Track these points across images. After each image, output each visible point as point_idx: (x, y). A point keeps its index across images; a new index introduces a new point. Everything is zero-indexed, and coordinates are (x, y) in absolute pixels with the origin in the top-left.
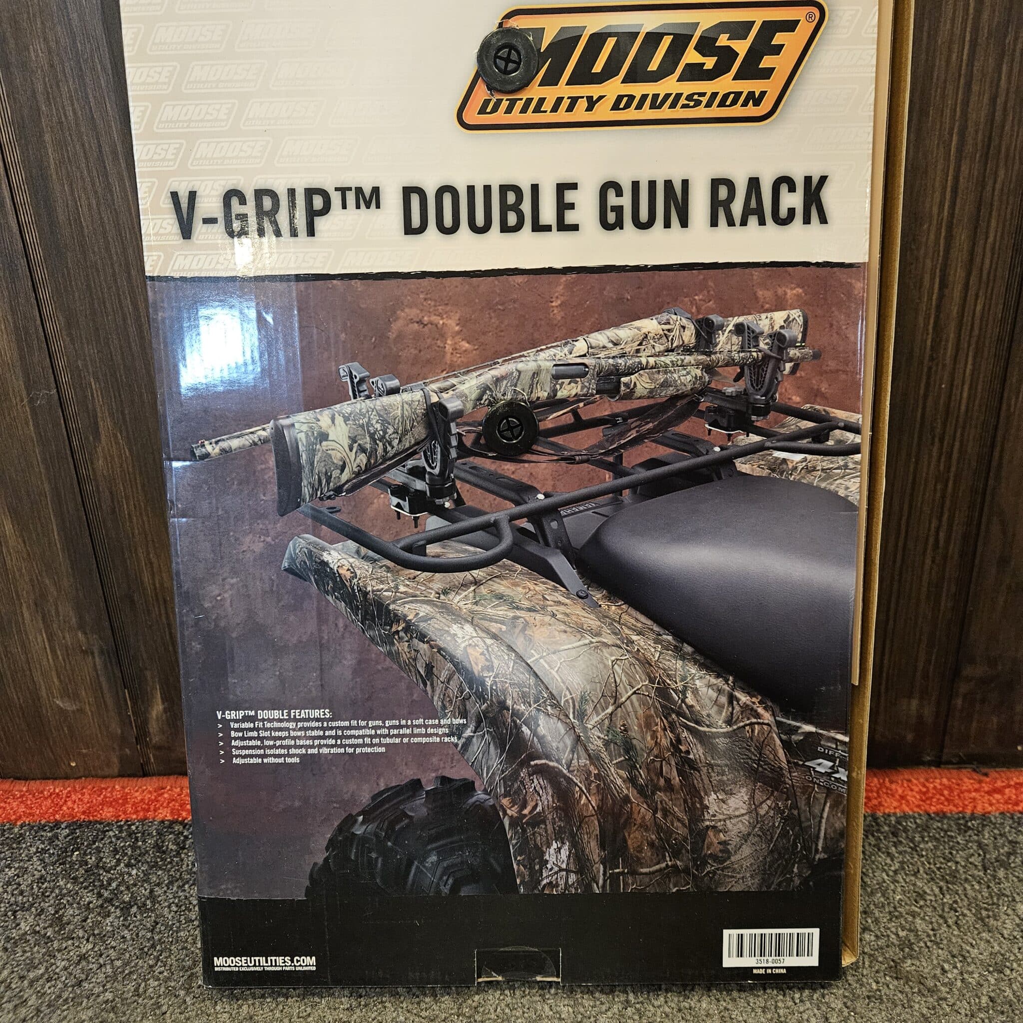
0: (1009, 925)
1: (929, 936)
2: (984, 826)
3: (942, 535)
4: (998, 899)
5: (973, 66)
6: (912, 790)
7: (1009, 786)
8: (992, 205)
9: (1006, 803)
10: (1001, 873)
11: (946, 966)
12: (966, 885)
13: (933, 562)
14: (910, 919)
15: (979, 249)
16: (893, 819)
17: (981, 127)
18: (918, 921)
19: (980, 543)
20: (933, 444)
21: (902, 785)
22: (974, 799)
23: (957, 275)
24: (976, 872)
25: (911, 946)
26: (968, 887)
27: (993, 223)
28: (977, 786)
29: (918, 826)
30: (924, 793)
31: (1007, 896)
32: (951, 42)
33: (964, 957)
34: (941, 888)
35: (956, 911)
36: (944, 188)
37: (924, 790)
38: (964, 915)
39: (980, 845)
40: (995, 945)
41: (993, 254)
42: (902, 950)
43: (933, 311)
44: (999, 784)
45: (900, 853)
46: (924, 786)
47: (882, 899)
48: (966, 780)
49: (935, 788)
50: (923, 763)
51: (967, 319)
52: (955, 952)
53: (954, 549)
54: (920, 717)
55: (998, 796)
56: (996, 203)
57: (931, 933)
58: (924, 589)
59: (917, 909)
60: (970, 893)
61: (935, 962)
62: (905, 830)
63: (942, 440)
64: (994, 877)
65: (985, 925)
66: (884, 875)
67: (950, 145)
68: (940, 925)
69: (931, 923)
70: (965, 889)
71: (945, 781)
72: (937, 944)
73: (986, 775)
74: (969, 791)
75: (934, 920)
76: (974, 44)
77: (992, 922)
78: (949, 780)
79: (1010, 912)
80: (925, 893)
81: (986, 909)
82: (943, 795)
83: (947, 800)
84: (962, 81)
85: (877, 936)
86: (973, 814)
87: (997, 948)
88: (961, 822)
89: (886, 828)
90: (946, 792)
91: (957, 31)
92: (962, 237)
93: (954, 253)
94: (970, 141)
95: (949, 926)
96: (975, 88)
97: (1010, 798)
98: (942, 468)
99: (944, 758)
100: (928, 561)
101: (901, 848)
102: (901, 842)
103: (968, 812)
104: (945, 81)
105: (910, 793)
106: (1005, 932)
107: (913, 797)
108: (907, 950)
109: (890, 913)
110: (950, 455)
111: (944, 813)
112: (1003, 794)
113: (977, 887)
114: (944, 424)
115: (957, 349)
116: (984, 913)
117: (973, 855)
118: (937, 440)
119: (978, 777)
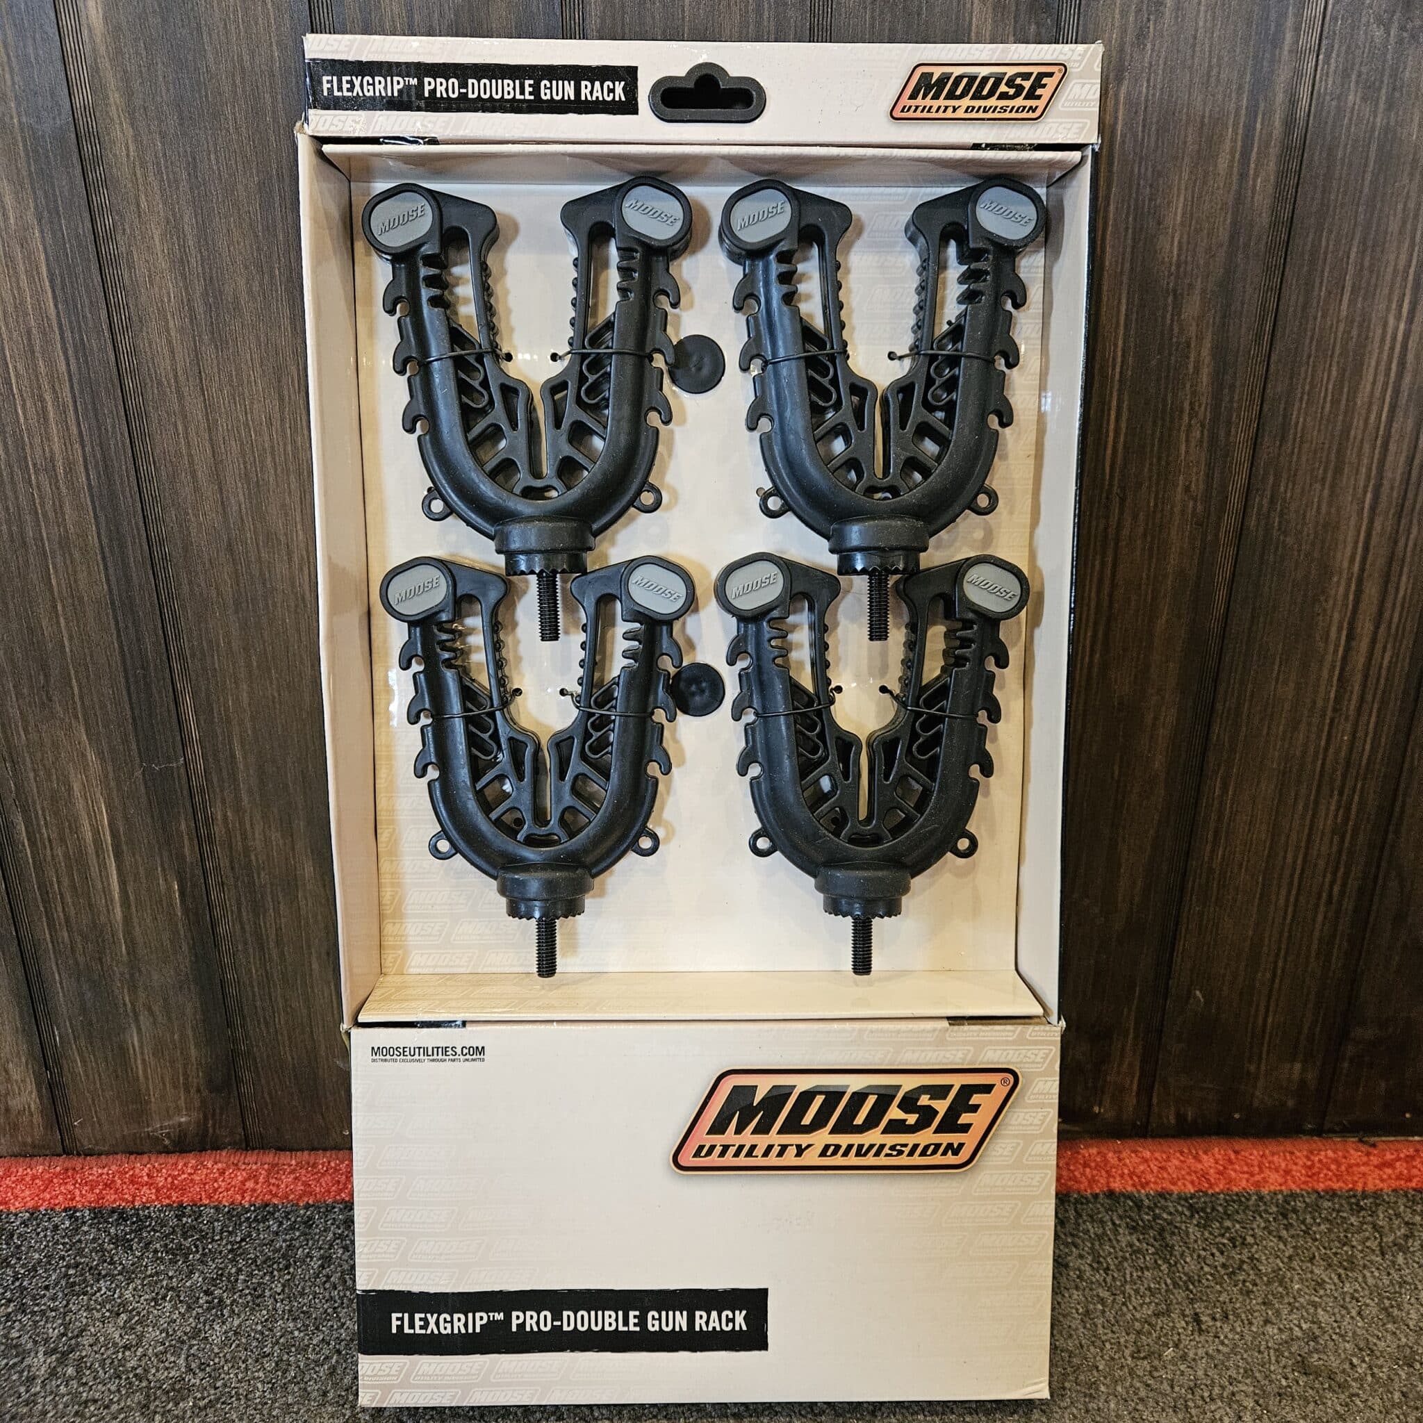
1: (1333, 1328)
2: (1377, 1205)
4: (1401, 1287)
5: (1391, 425)
6: (1296, 1164)
7: (1399, 1159)
9: (1398, 1178)
11: (1355, 1360)
12: (1365, 1272)
14: (1312, 1311)
15: (1389, 604)
16: (1280, 1196)
17: (1397, 484)
18: (1320, 1311)
21: (1285, 1159)
22: (1364, 1174)
24: (1374, 1258)
25: (1315, 1339)
26: (1368, 1275)
27: (1404, 579)
28: (1365, 1159)
29: (1307, 1205)
30: (1310, 1168)
33: (1372, 1351)
34: (1339, 1276)
35: (1358, 1301)
36: (1356, 542)
37: (1309, 1163)
38: (1367, 1305)
39: (1375, 1226)
40: (1402, 1336)
41: (1403, 605)
42: (1307, 1344)
43: (1338, 664)
44: (1389, 1157)
45: (1292, 1237)
46: (1308, 1158)
47: (1280, 1289)
48: (1352, 1152)
49: (1320, 1161)
50: (1305, 1133)
51: (1373, 672)
52: (1362, 1344)
53: (1348, 904)
54: (1303, 1083)
55: (1388, 1171)
56: (1408, 560)
57: (1335, 1325)
58: (1314, 947)
59: (1317, 1299)
60: (1371, 1281)
61: (1343, 1356)
62: (1295, 1211)
63: (1341, 794)
65: (1389, 1315)
66: (1278, 1261)
67: (1364, 502)
68: (1343, 1316)
69: (1334, 1314)
70: (1364, 1277)
71: (1330, 1153)
72: (1342, 1336)
73: (1374, 1146)
74: (1358, 1165)
75: (1336, 1310)
76: (1393, 406)
77: (1396, 1312)
78: (1334, 1152)
80: (1324, 1281)
81: (1389, 1299)
82: (1329, 1169)
83: (1336, 1175)
84: (1379, 441)
86: (1364, 1191)
88: (1353, 1200)
89: (1274, 1209)
90: (1333, 1167)
91: (1377, 393)
92: (1372, 590)
93: (1363, 606)
94: (1384, 498)
95: (1352, 1318)
96: (1392, 447)
97: (1401, 1173)
98: (1339, 820)
99: (1327, 1126)
100: (1320, 918)
101: (1292, 1232)
102: (1291, 1225)
103: (1359, 1188)
104: (1363, 439)
105: (1294, 1168)
107: (1298, 1172)
109: (1290, 1304)
110: (1348, 809)
111: (1334, 1191)
112: (1394, 1168)
113: (1376, 1274)
114: (1344, 776)
116: (1387, 1303)
117: (1368, 1238)
118: (1336, 792)
119: (1364, 1148)
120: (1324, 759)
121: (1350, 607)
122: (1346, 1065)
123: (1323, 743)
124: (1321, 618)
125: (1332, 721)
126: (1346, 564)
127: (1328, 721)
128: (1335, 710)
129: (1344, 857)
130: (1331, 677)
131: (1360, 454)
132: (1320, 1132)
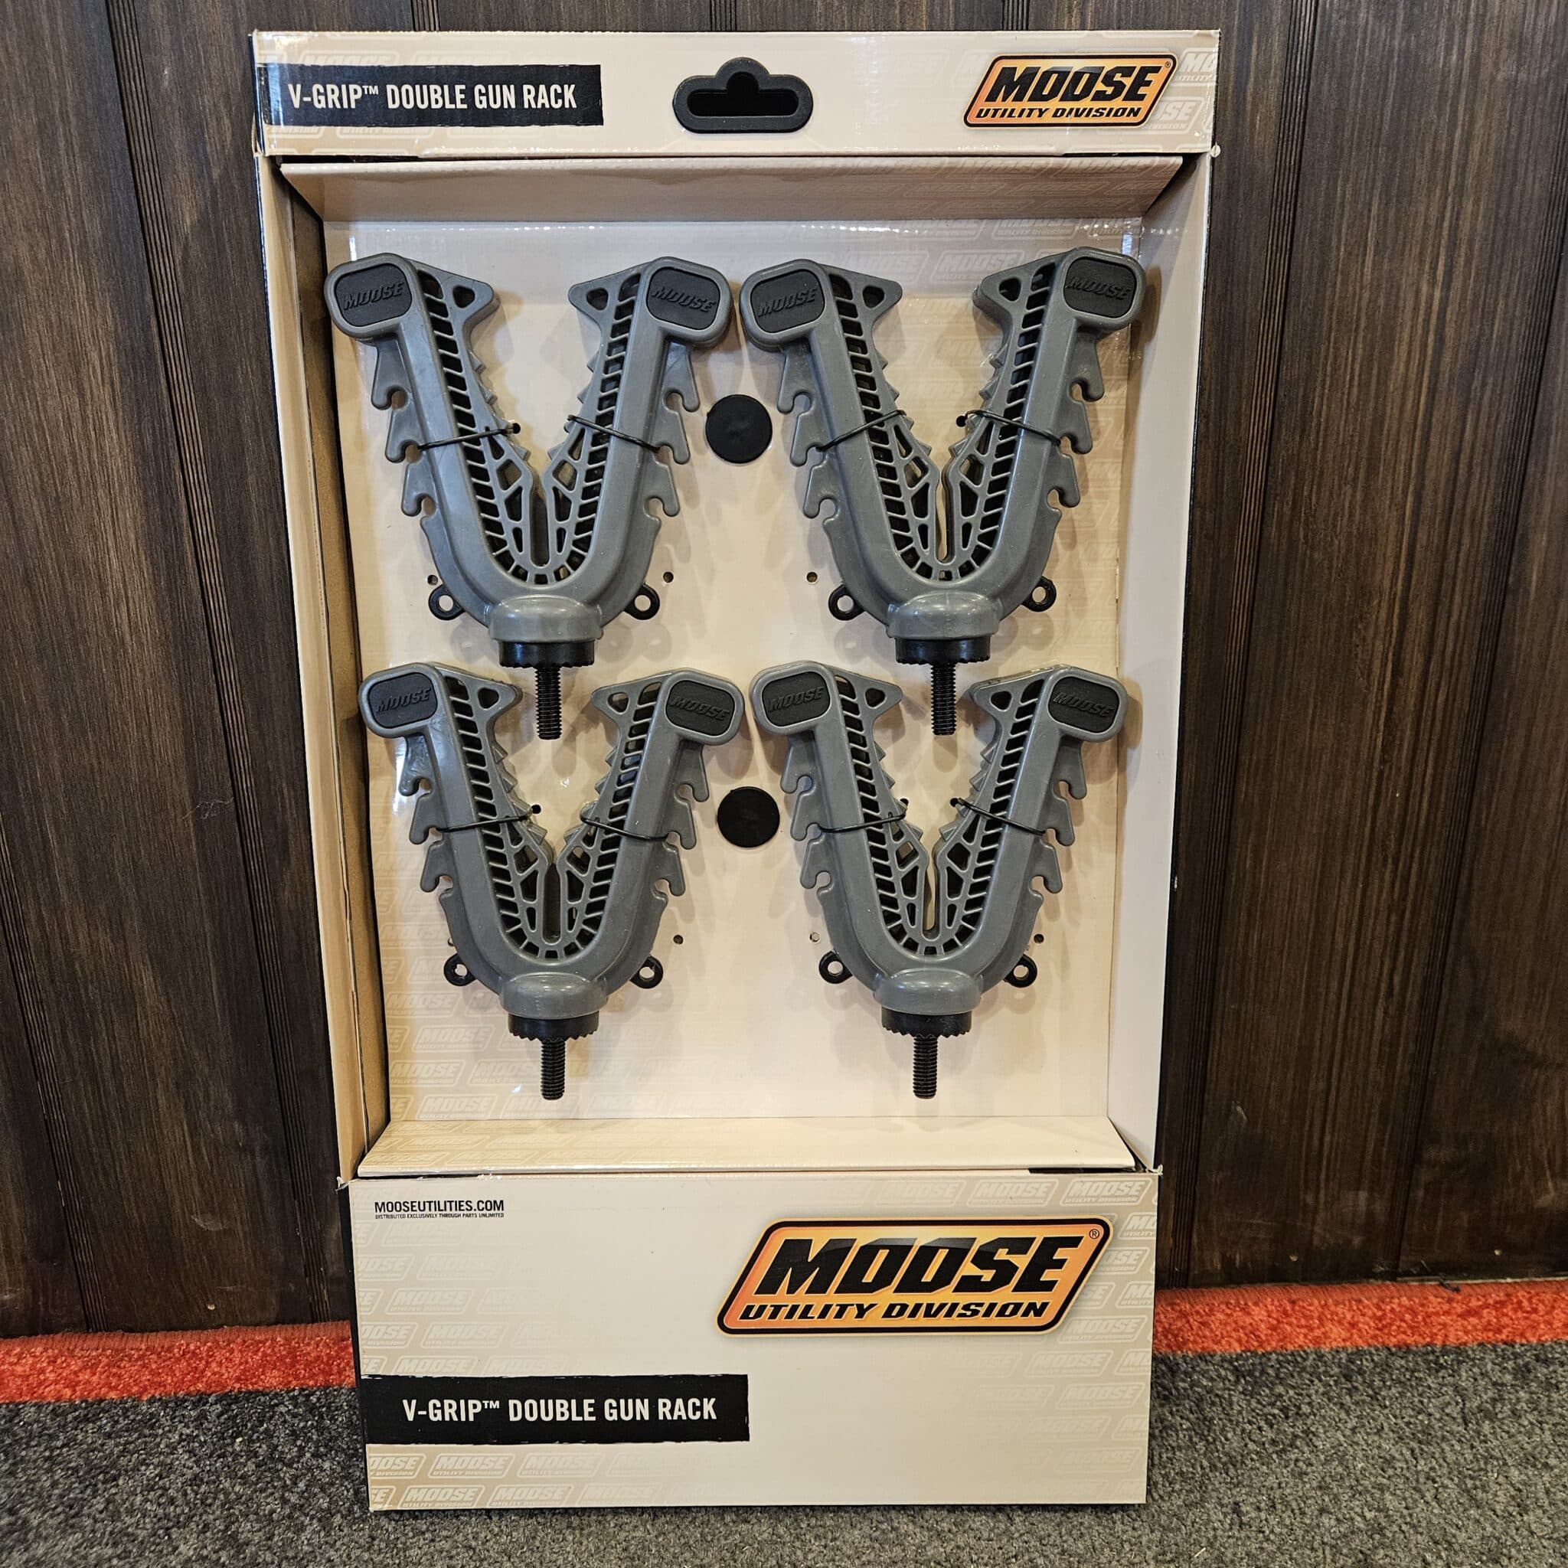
0: (1502, 1498)
1: (1402, 1516)
2: (1459, 1362)
3: (1397, 979)
4: (1486, 1463)
5: (1431, 415)
6: (1363, 1315)
7: (1487, 1306)
8: (1455, 577)
9: (1485, 1329)
10: (1486, 1427)
11: (1428, 1557)
12: (1444, 1445)
13: (1386, 1013)
14: (1378, 1495)
15: (1440, 629)
16: (1343, 1355)
17: (1442, 485)
18: (1388, 1496)
19: (1445, 990)
20: (1385, 865)
21: (1350, 1309)
22: (1444, 1325)
23: (1414, 659)
24: (1455, 1428)
25: (1381, 1531)
26: (1447, 1449)
27: (1457, 599)
28: (1446, 1307)
29: (1376, 1365)
30: (1380, 1319)
31: (1497, 1459)
32: (1405, 388)
33: (1450, 1544)
34: (1412, 1451)
35: (1434, 1482)
36: (1398, 557)
37: (1379, 1313)
38: (1446, 1487)
39: (1457, 1389)
40: (1487, 1525)
41: (1457, 633)
42: (1371, 1537)
43: (1385, 704)
44: (1474, 1303)
45: (1357, 1403)
46: (1379, 1308)
47: (1340, 1469)
48: (1431, 1298)
49: (1392, 1310)
50: (1375, 1276)
51: (1427, 713)
52: (1438, 1536)
53: (1413, 997)
54: (1370, 1214)
55: (1473, 1320)
56: (1460, 576)
57: (1405, 1512)
58: (1375, 1050)
59: (1385, 1481)
60: (1450, 1457)
61: (1414, 1552)
62: (1361, 1372)
63: (1396, 863)
64: (1478, 1433)
65: (1472, 1498)
66: (1339, 1434)
67: (1404, 507)
68: (1415, 1501)
69: (1405, 1499)
70: (1443, 1450)
71: (1404, 1300)
72: (1414, 1527)
73: (1457, 1290)
74: (1437, 1314)
75: (1407, 1494)
76: (1433, 391)
77: (1480, 1495)
78: (1410, 1299)
79: (1501, 1479)
80: (1394, 1458)
81: (1472, 1478)
82: (1403, 1320)
83: (1411, 1327)
84: (1418, 433)
85: (1338, 1520)
86: (1444, 1346)
87: (1489, 1529)
88: (1431, 1357)
89: (1336, 1370)
90: (1408, 1317)
91: (1413, 376)
92: (1419, 614)
93: (1409, 635)
94: (1427, 502)
95: (1427, 1503)
96: (1434, 440)
97: (1489, 1323)
98: (1396, 896)
99: (1401, 1268)
100: (1380, 1014)
101: (1357, 1397)
102: (1356, 1388)
103: (1439, 1343)
104: (1398, 433)
105: (1361, 1319)
106: (1497, 1507)
107: (1367, 1324)
108: (1377, 1537)
109: (1351, 1488)
110: (1406, 880)
111: (1408, 1346)
112: (1480, 1317)
113: (1457, 1447)
114: (1399, 842)
115: (1414, 749)
116: (1470, 1483)
117: (1449, 1403)
118: (1390, 861)
119: (1447, 1293)
120: (1374, 822)
121: (1394, 635)
122: (1421, 1193)
123: (1371, 802)
124: (1359, 650)
125: (1381, 773)
126: (1387, 583)
127: (1375, 774)
128: (1383, 761)
129: (1404, 940)
130: (1376, 721)
131: (1396, 451)
132: (1393, 1275)
